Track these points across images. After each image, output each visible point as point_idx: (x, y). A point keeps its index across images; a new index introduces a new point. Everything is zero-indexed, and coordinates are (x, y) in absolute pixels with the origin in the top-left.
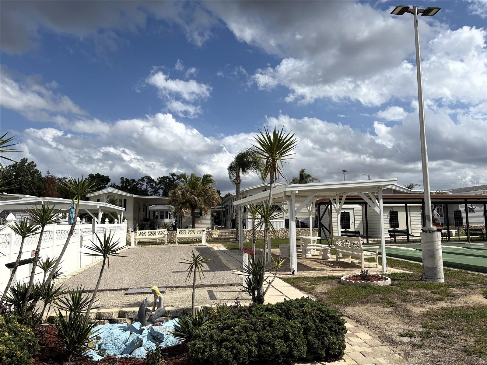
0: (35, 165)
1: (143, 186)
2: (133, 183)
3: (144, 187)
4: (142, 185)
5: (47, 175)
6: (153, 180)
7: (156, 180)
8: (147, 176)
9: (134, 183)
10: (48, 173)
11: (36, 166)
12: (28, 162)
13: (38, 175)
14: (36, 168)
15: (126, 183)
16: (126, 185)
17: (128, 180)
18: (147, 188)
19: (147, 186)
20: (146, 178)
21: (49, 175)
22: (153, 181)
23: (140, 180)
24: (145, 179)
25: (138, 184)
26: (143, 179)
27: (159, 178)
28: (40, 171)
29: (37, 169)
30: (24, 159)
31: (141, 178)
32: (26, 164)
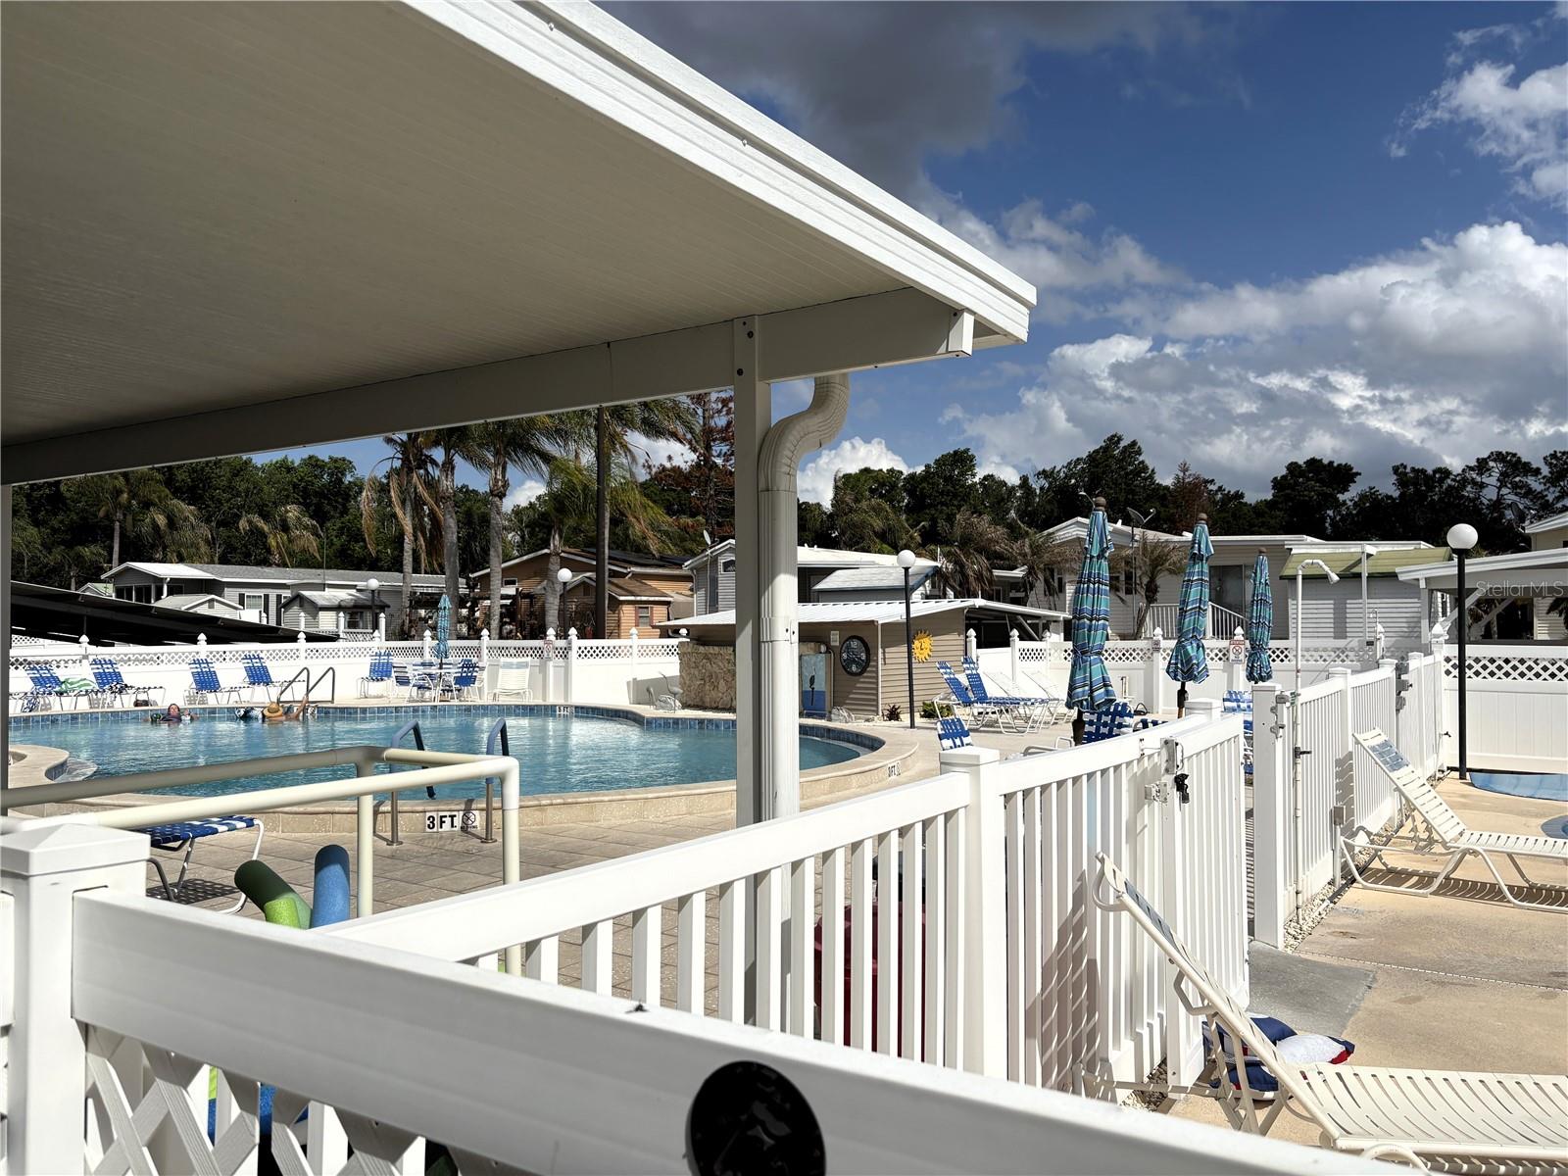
0: (1139, 453)
1: (1485, 491)
2: (1441, 481)
3: (1490, 494)
4: (1482, 486)
5: (1181, 474)
6: (1527, 464)
7: (1537, 462)
8: (1500, 454)
9: (1449, 481)
10: (1184, 470)
11: (1140, 455)
12: (1123, 444)
13: (1146, 479)
14: (1141, 458)
15: (1416, 484)
16: (1417, 491)
17: (1423, 472)
18: (1500, 498)
19: (1499, 488)
20: (1495, 460)
21: (1187, 473)
22: (1527, 469)
23: (1471, 469)
24: (1491, 464)
25: (1464, 482)
26: (1482, 465)
27: (1554, 456)
28: (1151, 468)
29: (1143, 462)
30: (1115, 436)
31: (1473, 463)
32: (1118, 451)
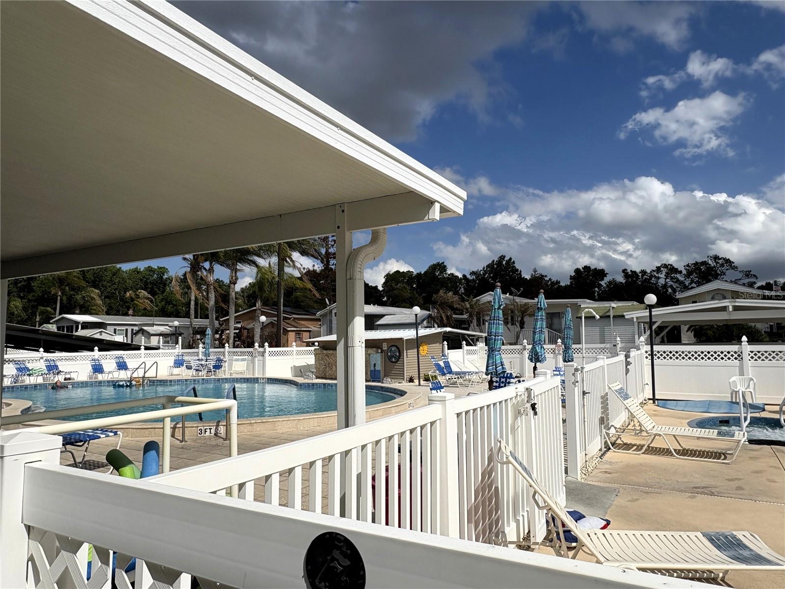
0: (514, 263)
1: (660, 280)
2: (643, 276)
3: (662, 282)
4: (658, 278)
5: (534, 273)
6: (677, 269)
7: (681, 268)
8: (665, 265)
9: (645, 276)
10: (535, 271)
12: (506, 259)
13: (518, 275)
15: (631, 277)
16: (632, 280)
17: (635, 272)
18: (666, 283)
19: (666, 279)
20: (663, 267)
21: (536, 273)
22: (677, 271)
23: (654, 271)
24: (662, 269)
25: (651, 276)
26: (658, 269)
27: (688, 265)
28: (519, 270)
29: (516, 267)
30: (502, 256)
31: (655, 269)
32: (504, 263)
